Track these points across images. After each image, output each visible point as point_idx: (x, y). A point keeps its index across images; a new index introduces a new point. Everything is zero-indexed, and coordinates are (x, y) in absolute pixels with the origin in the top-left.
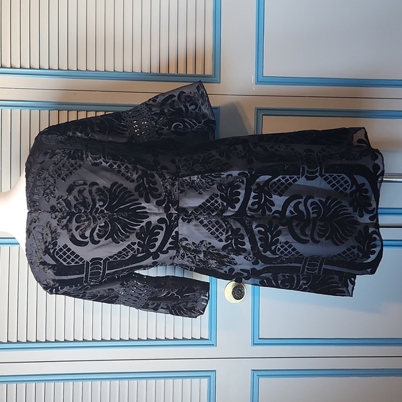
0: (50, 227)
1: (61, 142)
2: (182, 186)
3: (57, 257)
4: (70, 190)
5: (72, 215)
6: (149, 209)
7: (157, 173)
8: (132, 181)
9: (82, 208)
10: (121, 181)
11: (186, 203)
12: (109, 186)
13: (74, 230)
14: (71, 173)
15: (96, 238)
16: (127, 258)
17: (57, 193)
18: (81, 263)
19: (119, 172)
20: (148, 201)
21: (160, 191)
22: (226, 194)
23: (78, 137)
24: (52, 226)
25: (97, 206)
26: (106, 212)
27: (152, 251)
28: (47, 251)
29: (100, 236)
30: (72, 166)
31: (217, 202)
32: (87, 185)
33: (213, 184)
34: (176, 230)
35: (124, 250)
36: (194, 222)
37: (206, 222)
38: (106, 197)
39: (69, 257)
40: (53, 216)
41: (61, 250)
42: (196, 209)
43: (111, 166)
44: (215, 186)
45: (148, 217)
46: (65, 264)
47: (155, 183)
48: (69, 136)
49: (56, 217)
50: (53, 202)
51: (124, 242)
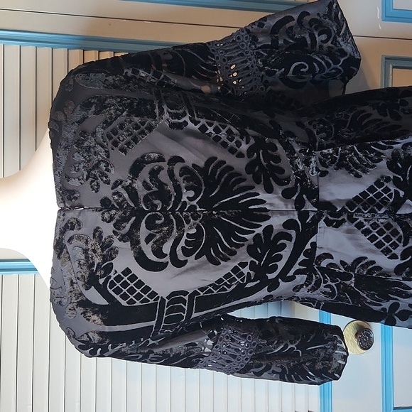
0: (100, 237)
1: (114, 86)
2: (323, 164)
3: (110, 291)
4: (135, 170)
5: (139, 214)
6: (271, 204)
7: (280, 142)
8: (240, 155)
9: (157, 202)
10: (221, 155)
11: (332, 194)
12: (201, 164)
13: (143, 243)
14: (136, 140)
15: (181, 257)
16: (229, 290)
17: (114, 175)
18: (152, 301)
19: (217, 139)
20: (269, 190)
21: (287, 173)
22: (404, 177)
23: (142, 79)
24: (105, 236)
25: (184, 199)
26: (198, 209)
27: (271, 276)
28: (91, 281)
29: (187, 253)
30: (137, 127)
31: (387, 190)
32: (164, 160)
33: (380, 160)
34: (312, 240)
35: (228, 276)
36: (346, 226)
37: (367, 226)
38: (199, 182)
39: (132, 291)
40: (106, 216)
41: (118, 278)
42: (351, 203)
43: (203, 128)
44: (384, 163)
45: (268, 218)
46: (124, 303)
47: (278, 159)
48: (126, 76)
49: (112, 218)
50: (106, 191)
51: (229, 263)
